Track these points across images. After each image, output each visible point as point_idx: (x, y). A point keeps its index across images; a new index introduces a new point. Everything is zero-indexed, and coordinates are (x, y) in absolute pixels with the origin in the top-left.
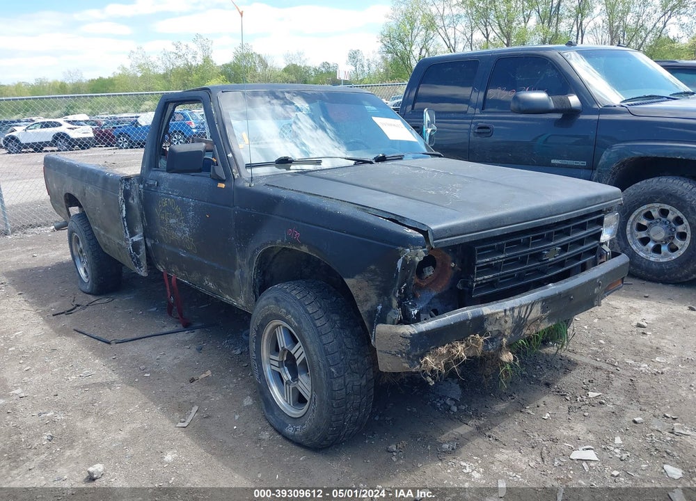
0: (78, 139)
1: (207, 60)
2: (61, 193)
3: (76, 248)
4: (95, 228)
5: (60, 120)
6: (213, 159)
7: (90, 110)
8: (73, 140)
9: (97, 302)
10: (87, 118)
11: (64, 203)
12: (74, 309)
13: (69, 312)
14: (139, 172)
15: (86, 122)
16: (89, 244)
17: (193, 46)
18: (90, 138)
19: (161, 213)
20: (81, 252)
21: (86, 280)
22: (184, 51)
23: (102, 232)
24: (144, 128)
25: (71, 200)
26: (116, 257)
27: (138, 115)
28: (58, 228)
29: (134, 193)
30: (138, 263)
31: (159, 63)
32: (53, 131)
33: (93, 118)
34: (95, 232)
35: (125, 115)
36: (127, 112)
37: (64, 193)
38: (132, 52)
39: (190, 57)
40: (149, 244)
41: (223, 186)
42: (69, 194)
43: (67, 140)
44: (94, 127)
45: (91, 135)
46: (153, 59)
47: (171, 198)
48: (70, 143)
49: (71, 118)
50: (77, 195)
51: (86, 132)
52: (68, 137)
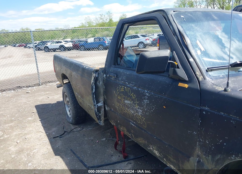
0: (68, 47)
1: (111, 20)
2: (60, 73)
3: (66, 100)
4: (76, 94)
5: (62, 41)
6: (175, 63)
7: (71, 38)
8: (66, 47)
9: (75, 130)
10: (70, 40)
11: (61, 78)
12: (63, 134)
13: (61, 136)
14: (104, 66)
15: (70, 41)
16: (72, 101)
17: (106, 16)
18: (70, 47)
19: (119, 95)
20: (68, 102)
21: (70, 116)
22: (103, 17)
23: (79, 97)
24: (90, 43)
25: (64, 77)
26: (87, 110)
27: (87, 39)
28: (58, 87)
29: (100, 79)
30: (99, 118)
31: (94, 22)
32: (59, 44)
33: (72, 40)
34: (76, 96)
35: (83, 39)
36: (83, 38)
37: (61, 73)
38: (86, 18)
39: (105, 19)
40: (107, 108)
41: (186, 86)
42: (64, 74)
43: (64, 48)
44: (73, 43)
45: (72, 46)
46: (92, 20)
47: (127, 86)
48: (65, 49)
49: (65, 40)
50: (67, 75)
51: (70, 45)
52: (64, 46)
